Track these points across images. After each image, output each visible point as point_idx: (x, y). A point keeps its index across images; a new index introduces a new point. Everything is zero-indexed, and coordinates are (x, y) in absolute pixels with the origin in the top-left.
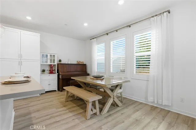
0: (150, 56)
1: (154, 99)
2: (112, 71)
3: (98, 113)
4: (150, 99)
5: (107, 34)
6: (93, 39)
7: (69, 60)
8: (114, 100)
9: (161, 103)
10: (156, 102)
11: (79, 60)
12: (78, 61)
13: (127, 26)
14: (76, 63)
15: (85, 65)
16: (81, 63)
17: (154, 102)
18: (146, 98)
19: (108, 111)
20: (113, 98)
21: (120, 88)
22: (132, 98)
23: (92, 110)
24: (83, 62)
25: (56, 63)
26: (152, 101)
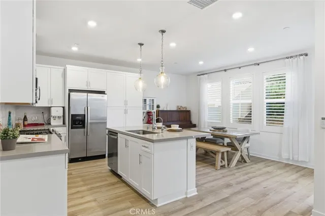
0: (284, 103)
1: (289, 156)
2: (231, 121)
3: (226, 166)
4: (285, 155)
5: (225, 70)
6: (203, 74)
7: (167, 105)
8: (241, 155)
9: (296, 159)
10: (291, 159)
11: (180, 105)
12: (178, 106)
13: (255, 64)
14: (175, 109)
15: (189, 112)
16: (182, 109)
17: (289, 159)
18: (280, 155)
19: (236, 166)
20: (241, 152)
21: (248, 143)
22: (260, 155)
23: (221, 162)
24: (185, 107)
25: (155, 110)
26: (287, 157)
